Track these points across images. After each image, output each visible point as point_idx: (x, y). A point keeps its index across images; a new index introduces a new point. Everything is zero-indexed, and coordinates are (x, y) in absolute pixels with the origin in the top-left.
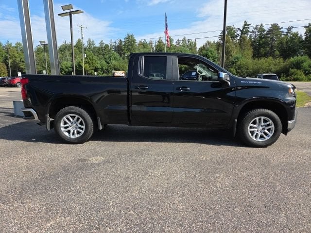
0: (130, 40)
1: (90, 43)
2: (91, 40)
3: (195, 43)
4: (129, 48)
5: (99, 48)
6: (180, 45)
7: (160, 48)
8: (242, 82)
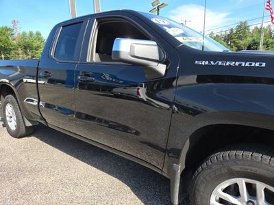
0: (243, 28)
4: (241, 36)
8: (196, 62)
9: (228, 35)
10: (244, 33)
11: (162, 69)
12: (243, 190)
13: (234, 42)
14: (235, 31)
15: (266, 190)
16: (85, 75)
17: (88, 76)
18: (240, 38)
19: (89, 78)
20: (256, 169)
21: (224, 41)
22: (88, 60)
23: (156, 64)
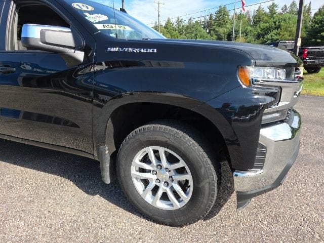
0: (222, 13)
1: (179, 22)
2: (180, 19)
3: (309, 7)
4: (220, 23)
5: (187, 27)
6: (287, 12)
7: (259, 18)
8: (109, 49)
9: (208, 22)
10: (224, 19)
11: (80, 55)
12: (152, 157)
13: (214, 30)
14: (214, 17)
15: (165, 152)
16: (5, 66)
17: (8, 66)
18: (219, 25)
19: (9, 69)
20: (156, 136)
21: (204, 28)
22: (8, 48)
23: (72, 51)
